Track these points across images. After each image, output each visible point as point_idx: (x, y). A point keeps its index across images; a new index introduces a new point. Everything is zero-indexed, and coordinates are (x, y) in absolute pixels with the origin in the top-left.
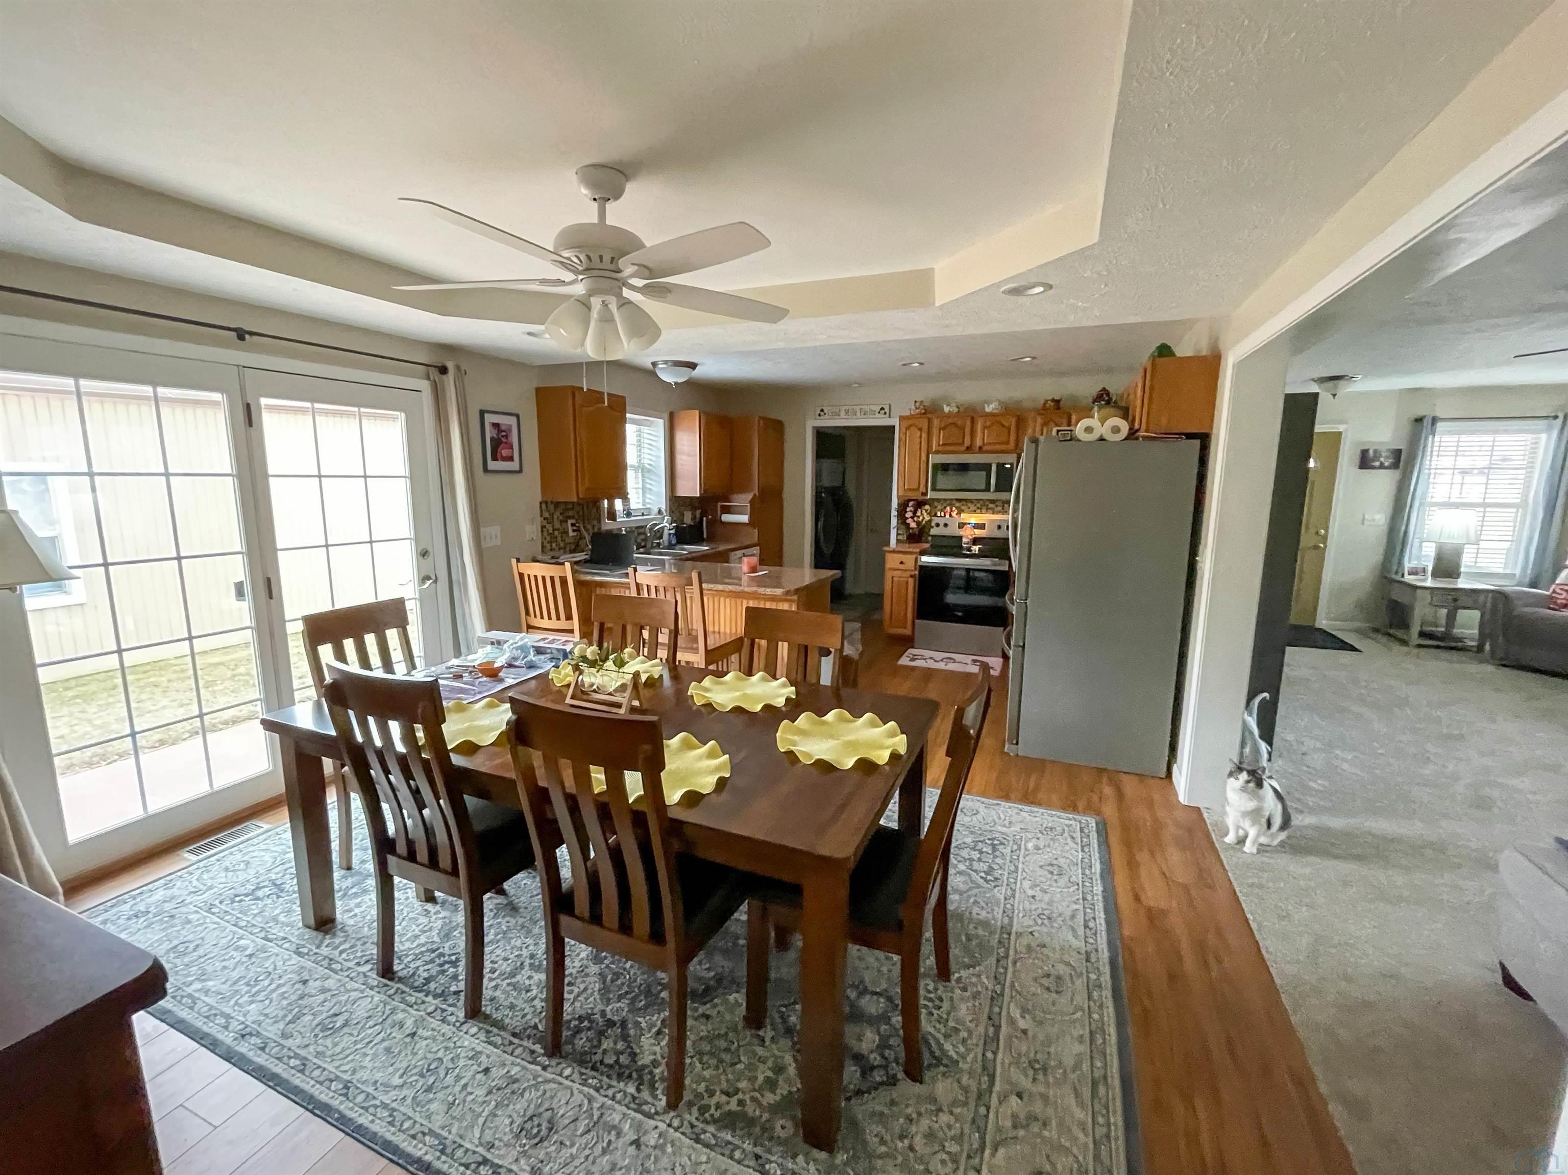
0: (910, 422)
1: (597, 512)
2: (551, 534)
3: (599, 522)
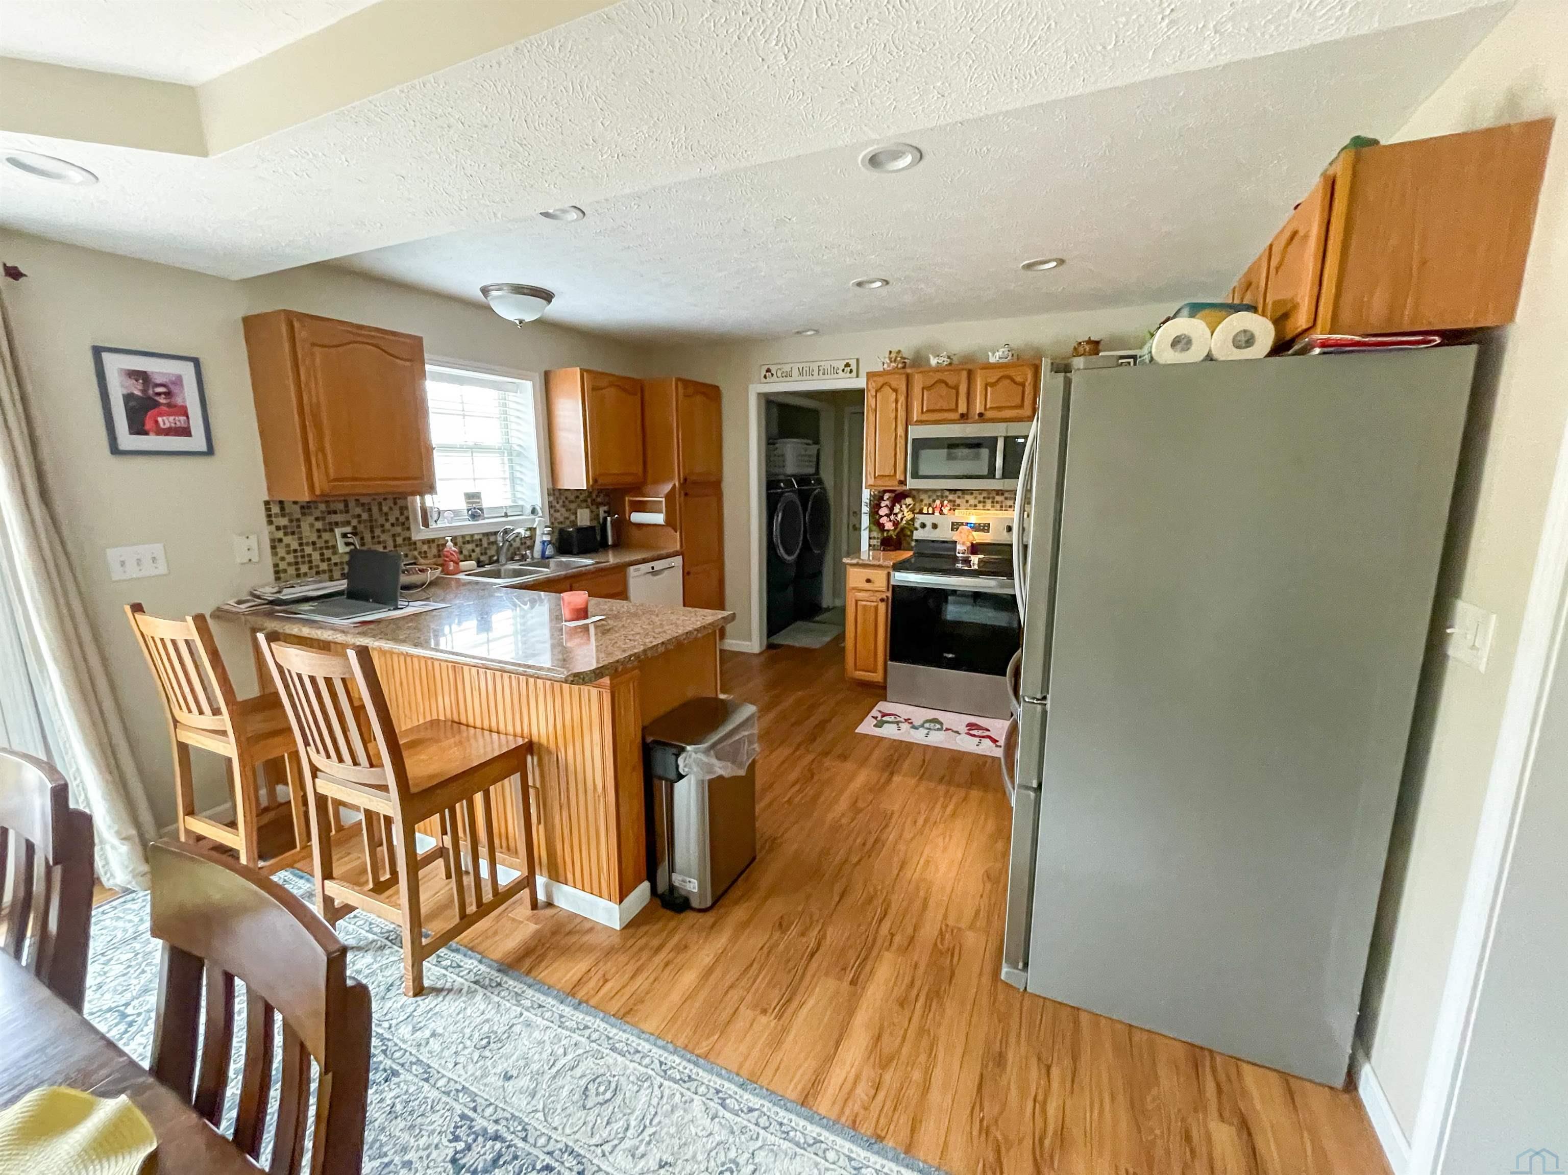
0: (881, 380)
1: (402, 514)
2: (295, 551)
3: (409, 529)
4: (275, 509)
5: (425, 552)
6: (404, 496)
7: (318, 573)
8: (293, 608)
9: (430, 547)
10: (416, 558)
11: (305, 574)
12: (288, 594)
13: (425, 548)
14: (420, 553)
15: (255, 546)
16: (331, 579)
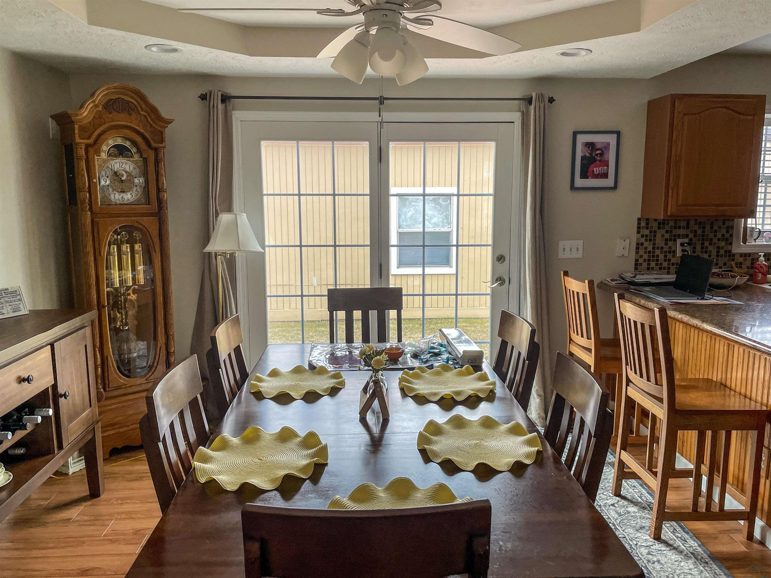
1: (728, 232)
2: (650, 252)
3: (731, 244)
4: (643, 224)
5: (741, 263)
6: (732, 218)
7: (660, 269)
8: (640, 288)
9: (745, 260)
10: (732, 267)
11: (653, 268)
12: (640, 279)
13: (741, 260)
14: (736, 264)
15: (628, 246)
16: (668, 273)
